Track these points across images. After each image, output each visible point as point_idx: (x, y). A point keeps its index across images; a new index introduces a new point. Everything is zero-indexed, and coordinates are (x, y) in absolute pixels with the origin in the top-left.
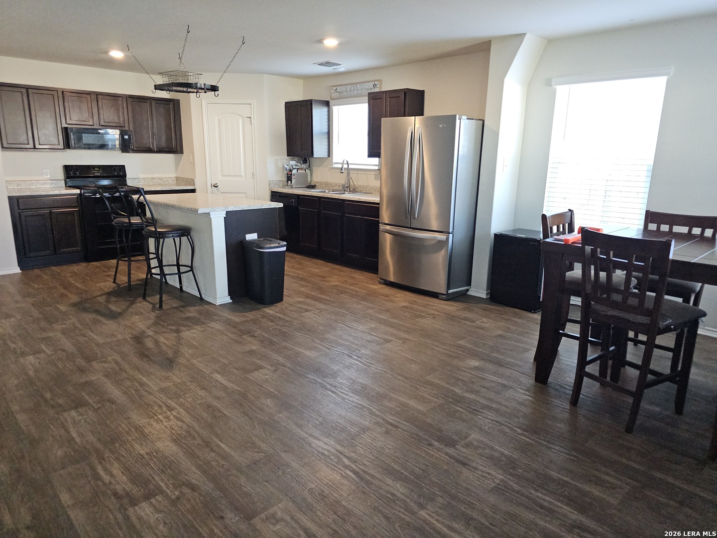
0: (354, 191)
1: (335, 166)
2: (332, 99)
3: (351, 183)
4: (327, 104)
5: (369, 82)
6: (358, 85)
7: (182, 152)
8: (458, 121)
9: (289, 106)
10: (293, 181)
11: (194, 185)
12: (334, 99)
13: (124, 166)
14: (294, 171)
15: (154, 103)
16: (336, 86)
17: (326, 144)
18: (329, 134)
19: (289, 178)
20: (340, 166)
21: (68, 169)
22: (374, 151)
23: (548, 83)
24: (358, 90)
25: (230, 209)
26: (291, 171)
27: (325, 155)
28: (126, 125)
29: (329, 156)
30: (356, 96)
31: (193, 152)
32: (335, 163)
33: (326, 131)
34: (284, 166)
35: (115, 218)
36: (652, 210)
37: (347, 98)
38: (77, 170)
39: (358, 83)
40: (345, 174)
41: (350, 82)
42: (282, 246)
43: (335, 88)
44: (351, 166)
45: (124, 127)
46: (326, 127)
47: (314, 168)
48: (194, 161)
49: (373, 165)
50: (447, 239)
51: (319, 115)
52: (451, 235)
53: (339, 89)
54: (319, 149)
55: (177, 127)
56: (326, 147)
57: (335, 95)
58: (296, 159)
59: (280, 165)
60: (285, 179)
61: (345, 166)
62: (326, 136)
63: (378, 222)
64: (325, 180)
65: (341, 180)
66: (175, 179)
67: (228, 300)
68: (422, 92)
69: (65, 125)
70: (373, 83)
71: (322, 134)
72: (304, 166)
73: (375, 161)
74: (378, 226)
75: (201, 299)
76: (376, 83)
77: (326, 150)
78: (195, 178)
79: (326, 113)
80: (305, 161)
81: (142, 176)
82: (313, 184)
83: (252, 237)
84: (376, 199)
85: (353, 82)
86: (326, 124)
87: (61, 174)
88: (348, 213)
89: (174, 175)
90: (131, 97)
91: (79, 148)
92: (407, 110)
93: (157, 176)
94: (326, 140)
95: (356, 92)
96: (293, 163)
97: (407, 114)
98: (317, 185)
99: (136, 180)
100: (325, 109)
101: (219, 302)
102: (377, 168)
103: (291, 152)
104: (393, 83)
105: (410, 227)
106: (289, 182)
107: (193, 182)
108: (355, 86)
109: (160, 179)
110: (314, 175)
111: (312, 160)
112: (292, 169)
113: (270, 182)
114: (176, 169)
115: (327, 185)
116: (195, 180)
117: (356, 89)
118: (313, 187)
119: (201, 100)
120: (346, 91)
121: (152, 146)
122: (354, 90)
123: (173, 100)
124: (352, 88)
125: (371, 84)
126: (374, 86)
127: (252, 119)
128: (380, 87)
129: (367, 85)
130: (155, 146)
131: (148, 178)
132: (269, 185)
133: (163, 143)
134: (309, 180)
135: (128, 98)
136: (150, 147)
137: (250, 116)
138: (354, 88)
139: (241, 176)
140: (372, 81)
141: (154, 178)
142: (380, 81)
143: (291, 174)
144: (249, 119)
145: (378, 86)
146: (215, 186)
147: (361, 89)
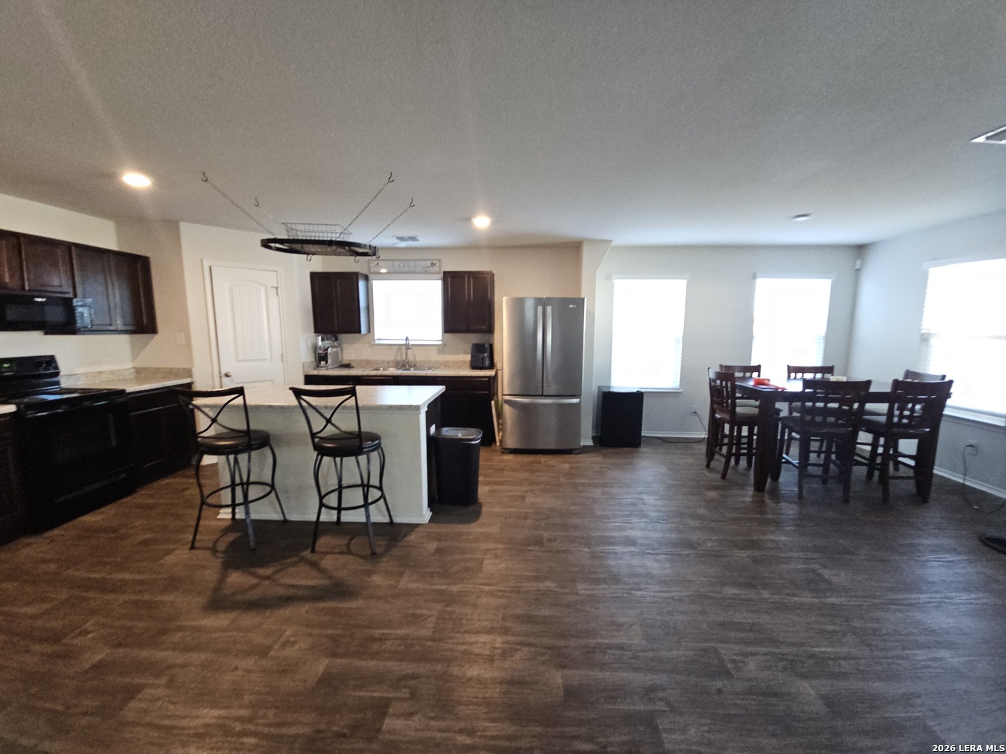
1: (379, 342)
2: (373, 274)
4: (366, 277)
5: (426, 260)
6: (410, 263)
7: (155, 332)
8: (585, 303)
9: (318, 276)
10: (329, 361)
11: (191, 377)
12: (376, 274)
13: (54, 356)
14: (329, 350)
17: (366, 319)
20: (404, 342)
24: (409, 266)
29: (369, 332)
30: (408, 273)
32: (378, 339)
37: (394, 273)
39: (411, 260)
41: (399, 258)
43: (375, 262)
44: (411, 343)
45: (69, 293)
47: (344, 346)
48: (189, 344)
49: (431, 340)
50: (581, 401)
53: (381, 264)
56: (366, 323)
57: (376, 269)
60: (315, 360)
64: (364, 357)
65: (394, 356)
66: (134, 370)
68: (493, 275)
70: (430, 262)
72: (336, 343)
76: (435, 262)
77: (366, 326)
78: (193, 367)
80: (336, 338)
81: (80, 370)
82: (348, 363)
83: (433, 430)
85: (405, 258)
86: (366, 298)
89: (130, 366)
93: (104, 368)
94: (366, 316)
95: (406, 269)
99: (73, 377)
102: (440, 343)
103: (318, 330)
105: (542, 395)
106: (323, 363)
107: (189, 373)
108: (405, 262)
109: (112, 372)
110: (345, 352)
111: (343, 337)
112: (326, 347)
113: (303, 364)
114: (135, 355)
115: (368, 363)
116: (193, 369)
117: (407, 265)
118: (348, 366)
119: (202, 260)
120: (393, 266)
121: (114, 323)
122: (404, 266)
123: (140, 257)
124: (402, 265)
125: (429, 263)
126: (433, 265)
127: (279, 289)
128: (440, 267)
129: (422, 263)
130: (119, 323)
131: (92, 373)
132: (303, 368)
133: (129, 319)
134: (340, 358)
135: (73, 248)
136: (110, 325)
137: (276, 286)
138: (404, 265)
139: (265, 360)
140: (430, 260)
141: (100, 373)
142: (439, 260)
143: (326, 354)
144: (275, 290)
145: (438, 265)
146: (227, 375)
147: (416, 267)
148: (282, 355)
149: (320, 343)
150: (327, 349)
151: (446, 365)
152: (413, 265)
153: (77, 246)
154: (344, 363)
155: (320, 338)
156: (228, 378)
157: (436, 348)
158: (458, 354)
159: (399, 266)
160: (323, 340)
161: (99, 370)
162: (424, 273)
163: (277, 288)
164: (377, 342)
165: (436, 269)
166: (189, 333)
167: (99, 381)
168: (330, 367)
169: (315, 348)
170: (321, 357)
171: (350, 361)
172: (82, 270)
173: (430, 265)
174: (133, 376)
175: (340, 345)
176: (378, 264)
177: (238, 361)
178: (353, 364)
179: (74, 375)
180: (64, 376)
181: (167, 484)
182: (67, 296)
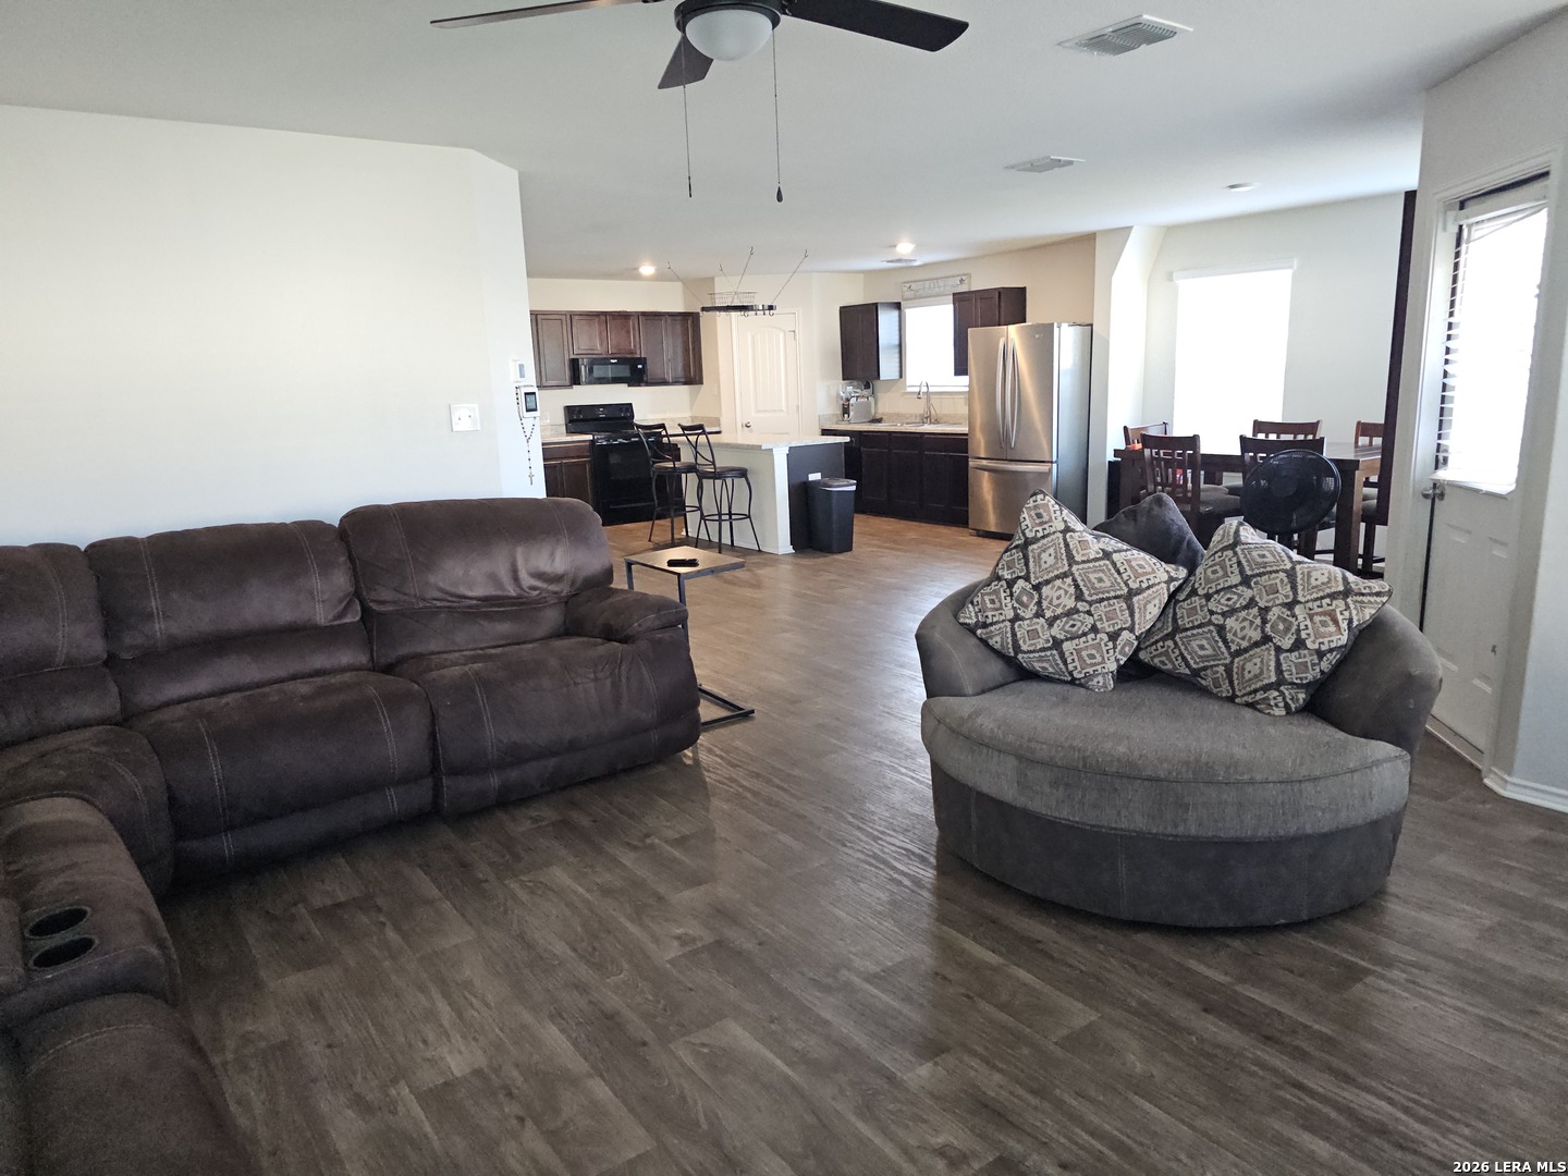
0: (937, 422)
1: (909, 390)
2: (904, 300)
3: (933, 412)
4: (898, 306)
5: (953, 277)
6: (940, 282)
7: (701, 383)
8: (1056, 330)
9: (845, 311)
10: (851, 413)
11: (719, 425)
12: (907, 299)
14: (853, 401)
15: (669, 319)
16: (910, 283)
17: (897, 360)
18: (901, 347)
19: (846, 410)
20: (917, 390)
21: (569, 410)
22: (961, 368)
23: (1170, 277)
24: (939, 288)
25: (794, 444)
26: (848, 400)
27: (895, 375)
28: (638, 352)
29: (901, 377)
30: (938, 295)
31: (718, 382)
32: (910, 386)
33: (897, 342)
34: (838, 395)
35: (654, 462)
36: (1260, 420)
37: (923, 298)
38: (580, 412)
39: (939, 278)
40: (923, 401)
41: (929, 277)
42: (852, 485)
43: (908, 285)
44: (931, 389)
45: (636, 353)
46: (897, 337)
47: (879, 395)
48: (719, 392)
49: (962, 386)
50: (1050, 470)
51: (887, 322)
52: (1055, 465)
53: (914, 286)
54: (888, 367)
55: (697, 350)
56: (898, 365)
57: (908, 294)
58: (855, 383)
59: (833, 393)
60: (840, 412)
61: (924, 389)
62: (897, 350)
63: (968, 457)
64: (895, 410)
65: (919, 408)
66: (690, 418)
67: (790, 550)
68: (1023, 290)
69: (572, 357)
70: (959, 278)
71: (890, 347)
72: (866, 392)
73: (964, 380)
74: (967, 462)
75: (760, 551)
76: (964, 278)
77: (898, 369)
78: (720, 415)
79: (897, 319)
80: (867, 386)
81: (650, 416)
82: (878, 417)
83: (815, 477)
84: (965, 429)
85: (934, 276)
86: (897, 333)
87: (561, 418)
88: (929, 450)
89: (688, 414)
90: (644, 314)
91: (590, 383)
92: (1003, 314)
93: (668, 415)
94: (897, 355)
95: (937, 290)
96: (850, 388)
97: (1002, 321)
98: (885, 418)
100: (895, 313)
101: (781, 551)
102: (967, 389)
103: (848, 375)
104: (986, 279)
105: (1006, 459)
106: (846, 416)
108: (935, 281)
109: (673, 420)
112: (850, 396)
113: (823, 418)
115: (898, 416)
116: (721, 419)
117: (936, 285)
118: (879, 420)
120: (923, 288)
121: (666, 376)
122: (934, 287)
123: (692, 314)
124: (927, 286)
125: (957, 280)
126: (962, 281)
127: (797, 333)
128: (969, 284)
129: (951, 281)
130: (670, 376)
131: (659, 419)
132: (819, 420)
133: (680, 372)
134: (873, 411)
135: (641, 316)
137: (794, 329)
138: (934, 285)
139: (782, 411)
140: (958, 276)
142: (969, 275)
143: (849, 404)
144: (792, 334)
145: (967, 281)
146: (747, 426)
147: (945, 286)
148: (798, 407)
152: (941, 284)
156: (747, 429)
161: (664, 417)
163: (795, 332)
164: (907, 389)
165: (965, 287)
168: (852, 421)
169: (838, 398)
171: (884, 414)
173: (959, 283)
175: (872, 395)
176: (910, 287)
179: (646, 420)
182: (634, 356)
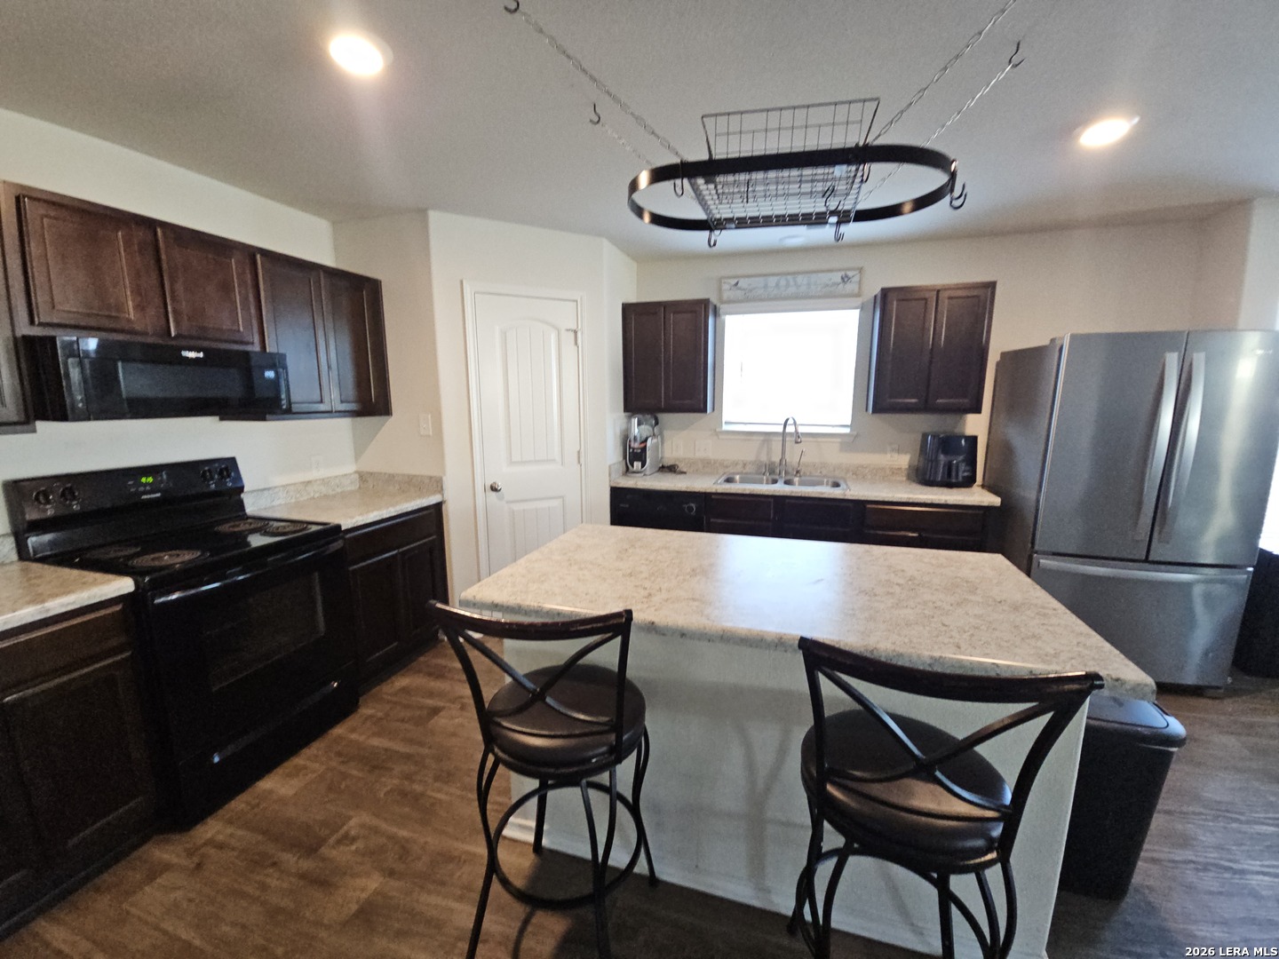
1: (730, 428)
2: (723, 302)
4: (714, 310)
5: (828, 271)
6: (800, 279)
7: (389, 413)
10: (648, 462)
11: (441, 490)
12: (729, 302)
13: (233, 460)
14: (649, 442)
15: (324, 279)
16: (734, 277)
18: (715, 368)
21: (30, 493)
24: (796, 284)
28: (257, 340)
30: (797, 297)
32: (730, 423)
37: (764, 300)
39: (801, 273)
41: (776, 270)
43: (735, 281)
45: (253, 343)
46: (712, 354)
47: (666, 433)
49: (833, 426)
53: (743, 283)
55: (378, 350)
57: (732, 294)
64: (700, 454)
66: (357, 476)
70: (843, 273)
76: (850, 274)
78: (445, 475)
81: (278, 480)
85: (787, 270)
86: (713, 348)
89: (350, 468)
93: (315, 475)
95: (792, 290)
99: (266, 493)
102: (847, 430)
105: (1146, 560)
106: (637, 465)
107: (437, 484)
108: (789, 277)
109: (324, 482)
110: (667, 444)
111: (665, 418)
112: (644, 437)
113: (610, 467)
114: (359, 451)
115: (707, 466)
116: (444, 478)
117: (792, 283)
118: (671, 469)
119: (462, 282)
120: (766, 286)
121: (326, 399)
122: (788, 285)
123: (367, 279)
124: (783, 282)
125: (837, 277)
126: (845, 279)
127: (579, 334)
128: (861, 282)
129: (825, 278)
130: (333, 399)
131: (295, 484)
132: (610, 475)
133: (350, 391)
134: (662, 456)
135: (258, 257)
136: (321, 402)
137: (574, 327)
138: (788, 282)
139: (553, 461)
140: (840, 270)
141: (309, 482)
142: (861, 270)
143: (644, 450)
144: (572, 334)
145: (856, 279)
146: (494, 489)
147: (809, 284)
149: (635, 430)
150: (646, 440)
151: (858, 473)
152: (805, 282)
153: (266, 253)
154: (668, 462)
155: (635, 421)
156: (494, 494)
157: (839, 440)
158: (884, 451)
159: (777, 285)
160: (639, 424)
161: (307, 480)
162: (827, 298)
163: (576, 332)
164: (725, 428)
165: (851, 287)
166: (440, 413)
167: (306, 498)
168: (648, 473)
169: (626, 439)
170: (634, 455)
171: (678, 459)
172: (273, 299)
173: (839, 280)
174: (355, 487)
175: (661, 434)
176: (737, 283)
177: (511, 463)
178: (682, 467)
179: (269, 489)
180: (253, 491)
181: (404, 690)
182: (249, 348)
